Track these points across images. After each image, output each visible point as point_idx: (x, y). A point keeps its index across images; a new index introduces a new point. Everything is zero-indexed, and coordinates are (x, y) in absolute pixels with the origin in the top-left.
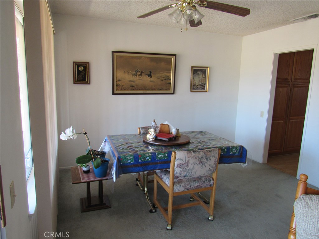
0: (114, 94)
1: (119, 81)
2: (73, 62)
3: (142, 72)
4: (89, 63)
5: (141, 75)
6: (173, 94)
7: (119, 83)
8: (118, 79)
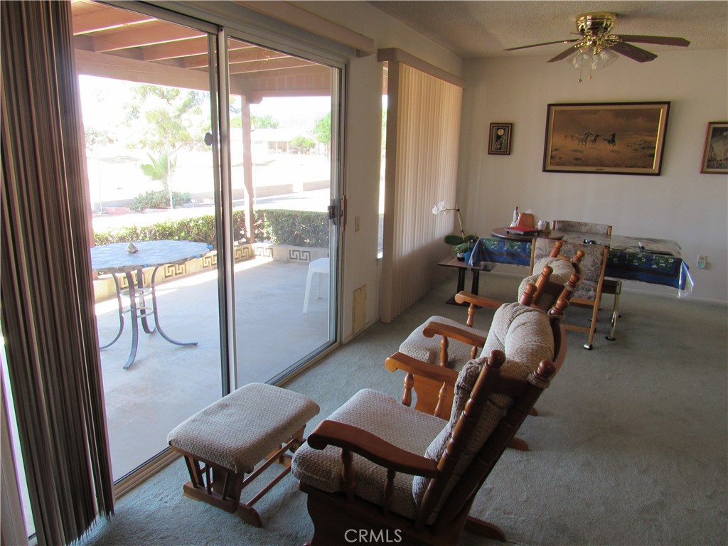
0: (544, 170)
1: (556, 150)
2: (491, 124)
3: (597, 136)
4: (511, 124)
5: (595, 140)
6: (658, 174)
7: (554, 153)
8: (554, 148)
